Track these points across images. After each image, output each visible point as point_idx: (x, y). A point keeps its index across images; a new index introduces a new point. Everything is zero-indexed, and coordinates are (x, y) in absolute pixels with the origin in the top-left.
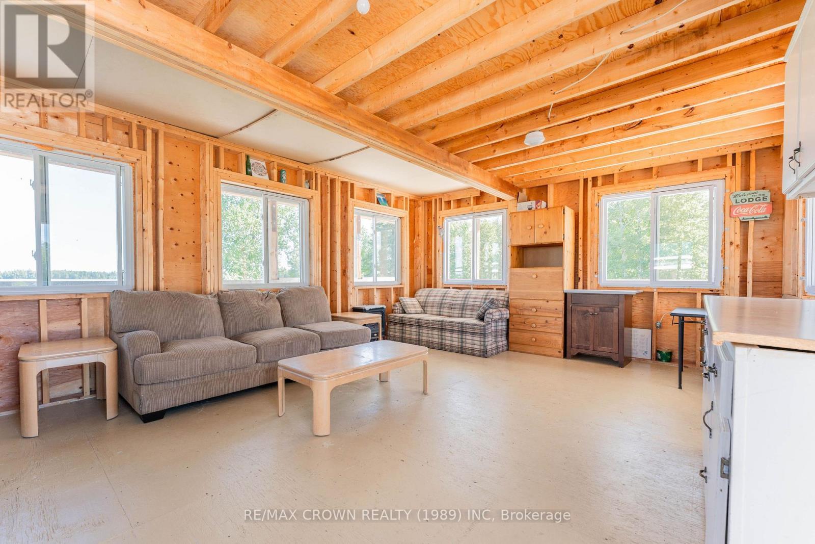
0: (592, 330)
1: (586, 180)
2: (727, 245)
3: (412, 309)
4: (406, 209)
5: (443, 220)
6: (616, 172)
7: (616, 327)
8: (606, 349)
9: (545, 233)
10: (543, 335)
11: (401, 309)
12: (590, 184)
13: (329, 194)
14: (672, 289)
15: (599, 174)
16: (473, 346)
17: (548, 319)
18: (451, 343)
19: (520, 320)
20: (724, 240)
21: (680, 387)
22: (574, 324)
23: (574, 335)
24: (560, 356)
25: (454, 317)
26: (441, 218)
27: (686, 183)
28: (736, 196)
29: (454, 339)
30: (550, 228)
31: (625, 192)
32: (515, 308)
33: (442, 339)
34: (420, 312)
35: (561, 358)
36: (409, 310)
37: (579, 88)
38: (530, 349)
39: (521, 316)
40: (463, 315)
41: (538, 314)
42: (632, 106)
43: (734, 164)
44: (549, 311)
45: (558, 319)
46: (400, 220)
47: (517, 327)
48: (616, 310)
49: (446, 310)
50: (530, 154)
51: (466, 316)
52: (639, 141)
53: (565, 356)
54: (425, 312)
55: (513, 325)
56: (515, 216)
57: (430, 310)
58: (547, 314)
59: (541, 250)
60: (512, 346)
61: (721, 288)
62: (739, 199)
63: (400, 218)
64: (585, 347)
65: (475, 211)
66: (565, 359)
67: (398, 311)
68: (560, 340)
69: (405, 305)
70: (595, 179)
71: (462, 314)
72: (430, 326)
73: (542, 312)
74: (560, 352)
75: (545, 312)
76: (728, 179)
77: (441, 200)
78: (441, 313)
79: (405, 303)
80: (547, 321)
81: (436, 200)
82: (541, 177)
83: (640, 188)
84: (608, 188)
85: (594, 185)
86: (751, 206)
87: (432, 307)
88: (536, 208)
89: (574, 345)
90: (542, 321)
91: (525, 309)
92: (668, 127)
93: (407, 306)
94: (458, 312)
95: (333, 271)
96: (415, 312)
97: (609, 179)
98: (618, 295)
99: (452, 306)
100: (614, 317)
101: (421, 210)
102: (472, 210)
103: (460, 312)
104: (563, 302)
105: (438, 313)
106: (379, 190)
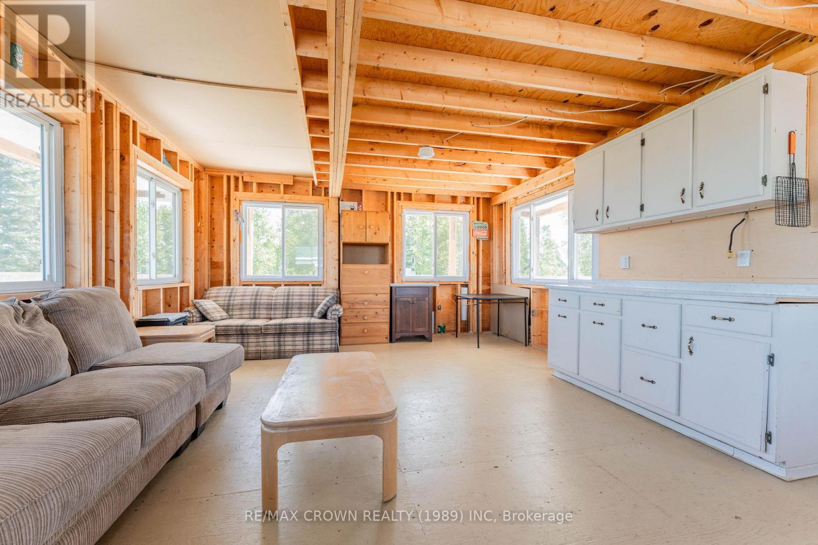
0: (411, 317)
1: (392, 193)
2: (471, 253)
3: (216, 315)
4: (191, 180)
5: (240, 204)
6: (413, 192)
7: (427, 311)
8: (421, 329)
9: (375, 233)
10: (372, 325)
11: (198, 315)
12: (395, 197)
13: (103, 126)
14: (446, 282)
15: (402, 191)
16: (323, 347)
17: (378, 311)
18: (294, 347)
19: (352, 314)
20: (470, 250)
21: (478, 347)
22: (398, 312)
23: (398, 322)
24: (387, 342)
25: (276, 318)
26: (238, 200)
27: (452, 210)
28: (475, 224)
29: (297, 343)
30: (379, 229)
31: (418, 209)
32: (348, 303)
33: (280, 345)
34: (226, 317)
35: (387, 343)
36: (213, 316)
37: (490, 130)
38: (361, 340)
39: (352, 310)
40: (289, 315)
41: (369, 306)
42: (476, 152)
43: (474, 204)
44: (379, 303)
45: (385, 310)
46: (181, 193)
47: (349, 321)
48: (427, 299)
49: (263, 312)
50: (389, 162)
51: (293, 315)
52: (449, 176)
53: (391, 341)
54: (231, 317)
55: (346, 320)
56: (347, 214)
57: (239, 313)
58: (377, 306)
59: (358, 249)
60: (343, 340)
61: (468, 281)
62: (476, 225)
63: (182, 190)
64: (406, 330)
65: (287, 201)
66: (391, 344)
67: (195, 318)
68: (387, 327)
69: (205, 310)
70: (399, 194)
71: (287, 314)
72: (260, 332)
73: (373, 304)
74: (387, 338)
75: (375, 304)
76: (471, 212)
77: (237, 179)
78: (257, 316)
79: (204, 307)
80: (376, 313)
81: (229, 178)
82: (368, 182)
83: (428, 208)
84: (408, 203)
85: (399, 199)
86: (481, 231)
87: (241, 309)
88: (358, 210)
89: (398, 329)
90: (372, 312)
91: (358, 303)
92: (479, 172)
93: (209, 311)
94: (281, 312)
95: (109, 260)
96: (220, 318)
97: (409, 196)
98: (428, 287)
99: (270, 307)
100: (426, 304)
101: (205, 184)
102: (282, 198)
103: (285, 312)
104: (389, 294)
105: (252, 316)
106: (167, 144)
